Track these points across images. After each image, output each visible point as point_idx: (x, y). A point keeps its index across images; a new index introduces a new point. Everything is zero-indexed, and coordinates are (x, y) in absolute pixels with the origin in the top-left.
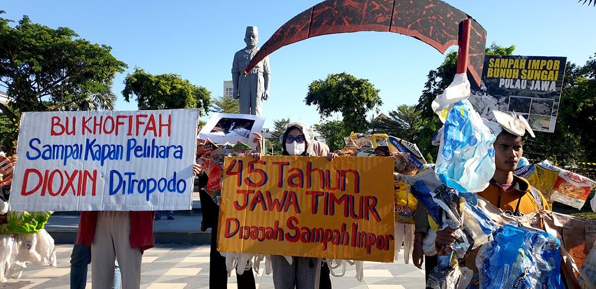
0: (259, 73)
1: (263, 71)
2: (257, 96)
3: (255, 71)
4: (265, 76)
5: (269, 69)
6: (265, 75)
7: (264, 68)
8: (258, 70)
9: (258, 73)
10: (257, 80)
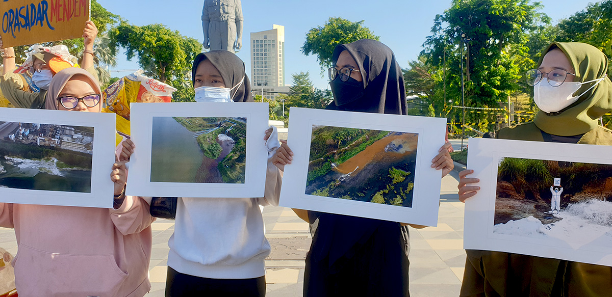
0: (230, 20)
1: (234, 17)
2: (228, 45)
3: (224, 17)
4: (237, 23)
5: (241, 15)
6: (237, 21)
7: (236, 14)
8: (228, 16)
9: (227, 19)
10: (227, 28)
